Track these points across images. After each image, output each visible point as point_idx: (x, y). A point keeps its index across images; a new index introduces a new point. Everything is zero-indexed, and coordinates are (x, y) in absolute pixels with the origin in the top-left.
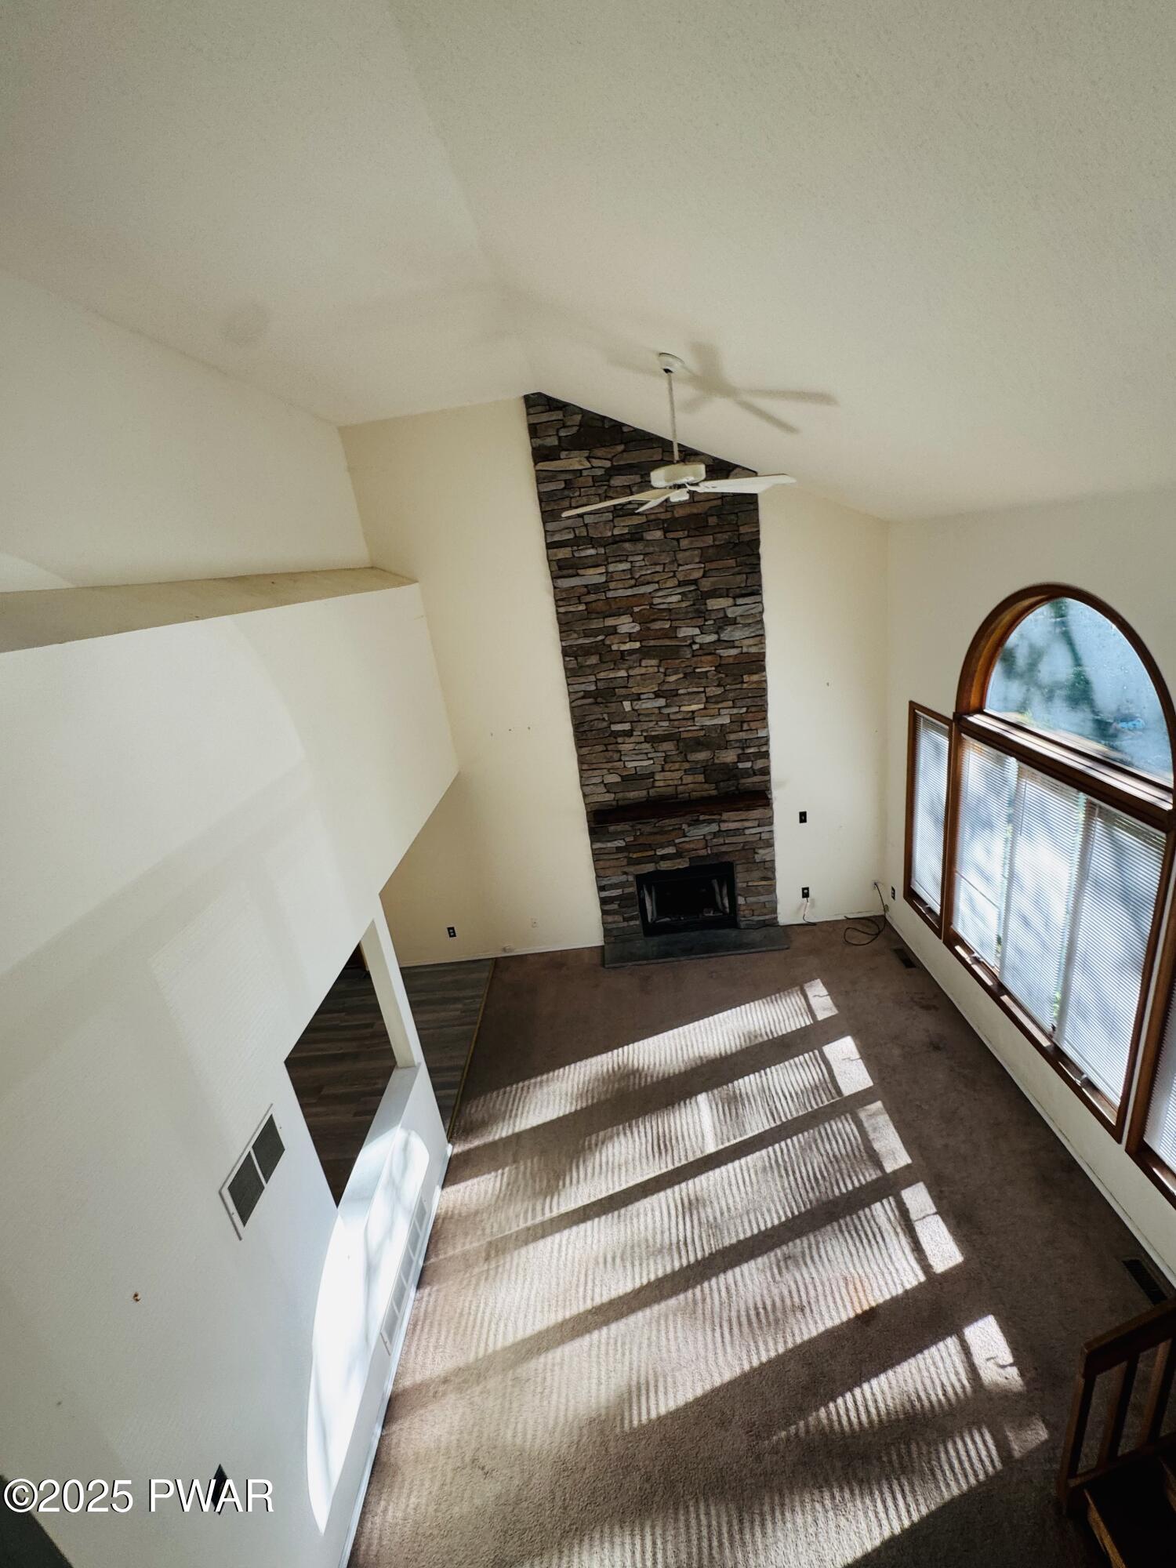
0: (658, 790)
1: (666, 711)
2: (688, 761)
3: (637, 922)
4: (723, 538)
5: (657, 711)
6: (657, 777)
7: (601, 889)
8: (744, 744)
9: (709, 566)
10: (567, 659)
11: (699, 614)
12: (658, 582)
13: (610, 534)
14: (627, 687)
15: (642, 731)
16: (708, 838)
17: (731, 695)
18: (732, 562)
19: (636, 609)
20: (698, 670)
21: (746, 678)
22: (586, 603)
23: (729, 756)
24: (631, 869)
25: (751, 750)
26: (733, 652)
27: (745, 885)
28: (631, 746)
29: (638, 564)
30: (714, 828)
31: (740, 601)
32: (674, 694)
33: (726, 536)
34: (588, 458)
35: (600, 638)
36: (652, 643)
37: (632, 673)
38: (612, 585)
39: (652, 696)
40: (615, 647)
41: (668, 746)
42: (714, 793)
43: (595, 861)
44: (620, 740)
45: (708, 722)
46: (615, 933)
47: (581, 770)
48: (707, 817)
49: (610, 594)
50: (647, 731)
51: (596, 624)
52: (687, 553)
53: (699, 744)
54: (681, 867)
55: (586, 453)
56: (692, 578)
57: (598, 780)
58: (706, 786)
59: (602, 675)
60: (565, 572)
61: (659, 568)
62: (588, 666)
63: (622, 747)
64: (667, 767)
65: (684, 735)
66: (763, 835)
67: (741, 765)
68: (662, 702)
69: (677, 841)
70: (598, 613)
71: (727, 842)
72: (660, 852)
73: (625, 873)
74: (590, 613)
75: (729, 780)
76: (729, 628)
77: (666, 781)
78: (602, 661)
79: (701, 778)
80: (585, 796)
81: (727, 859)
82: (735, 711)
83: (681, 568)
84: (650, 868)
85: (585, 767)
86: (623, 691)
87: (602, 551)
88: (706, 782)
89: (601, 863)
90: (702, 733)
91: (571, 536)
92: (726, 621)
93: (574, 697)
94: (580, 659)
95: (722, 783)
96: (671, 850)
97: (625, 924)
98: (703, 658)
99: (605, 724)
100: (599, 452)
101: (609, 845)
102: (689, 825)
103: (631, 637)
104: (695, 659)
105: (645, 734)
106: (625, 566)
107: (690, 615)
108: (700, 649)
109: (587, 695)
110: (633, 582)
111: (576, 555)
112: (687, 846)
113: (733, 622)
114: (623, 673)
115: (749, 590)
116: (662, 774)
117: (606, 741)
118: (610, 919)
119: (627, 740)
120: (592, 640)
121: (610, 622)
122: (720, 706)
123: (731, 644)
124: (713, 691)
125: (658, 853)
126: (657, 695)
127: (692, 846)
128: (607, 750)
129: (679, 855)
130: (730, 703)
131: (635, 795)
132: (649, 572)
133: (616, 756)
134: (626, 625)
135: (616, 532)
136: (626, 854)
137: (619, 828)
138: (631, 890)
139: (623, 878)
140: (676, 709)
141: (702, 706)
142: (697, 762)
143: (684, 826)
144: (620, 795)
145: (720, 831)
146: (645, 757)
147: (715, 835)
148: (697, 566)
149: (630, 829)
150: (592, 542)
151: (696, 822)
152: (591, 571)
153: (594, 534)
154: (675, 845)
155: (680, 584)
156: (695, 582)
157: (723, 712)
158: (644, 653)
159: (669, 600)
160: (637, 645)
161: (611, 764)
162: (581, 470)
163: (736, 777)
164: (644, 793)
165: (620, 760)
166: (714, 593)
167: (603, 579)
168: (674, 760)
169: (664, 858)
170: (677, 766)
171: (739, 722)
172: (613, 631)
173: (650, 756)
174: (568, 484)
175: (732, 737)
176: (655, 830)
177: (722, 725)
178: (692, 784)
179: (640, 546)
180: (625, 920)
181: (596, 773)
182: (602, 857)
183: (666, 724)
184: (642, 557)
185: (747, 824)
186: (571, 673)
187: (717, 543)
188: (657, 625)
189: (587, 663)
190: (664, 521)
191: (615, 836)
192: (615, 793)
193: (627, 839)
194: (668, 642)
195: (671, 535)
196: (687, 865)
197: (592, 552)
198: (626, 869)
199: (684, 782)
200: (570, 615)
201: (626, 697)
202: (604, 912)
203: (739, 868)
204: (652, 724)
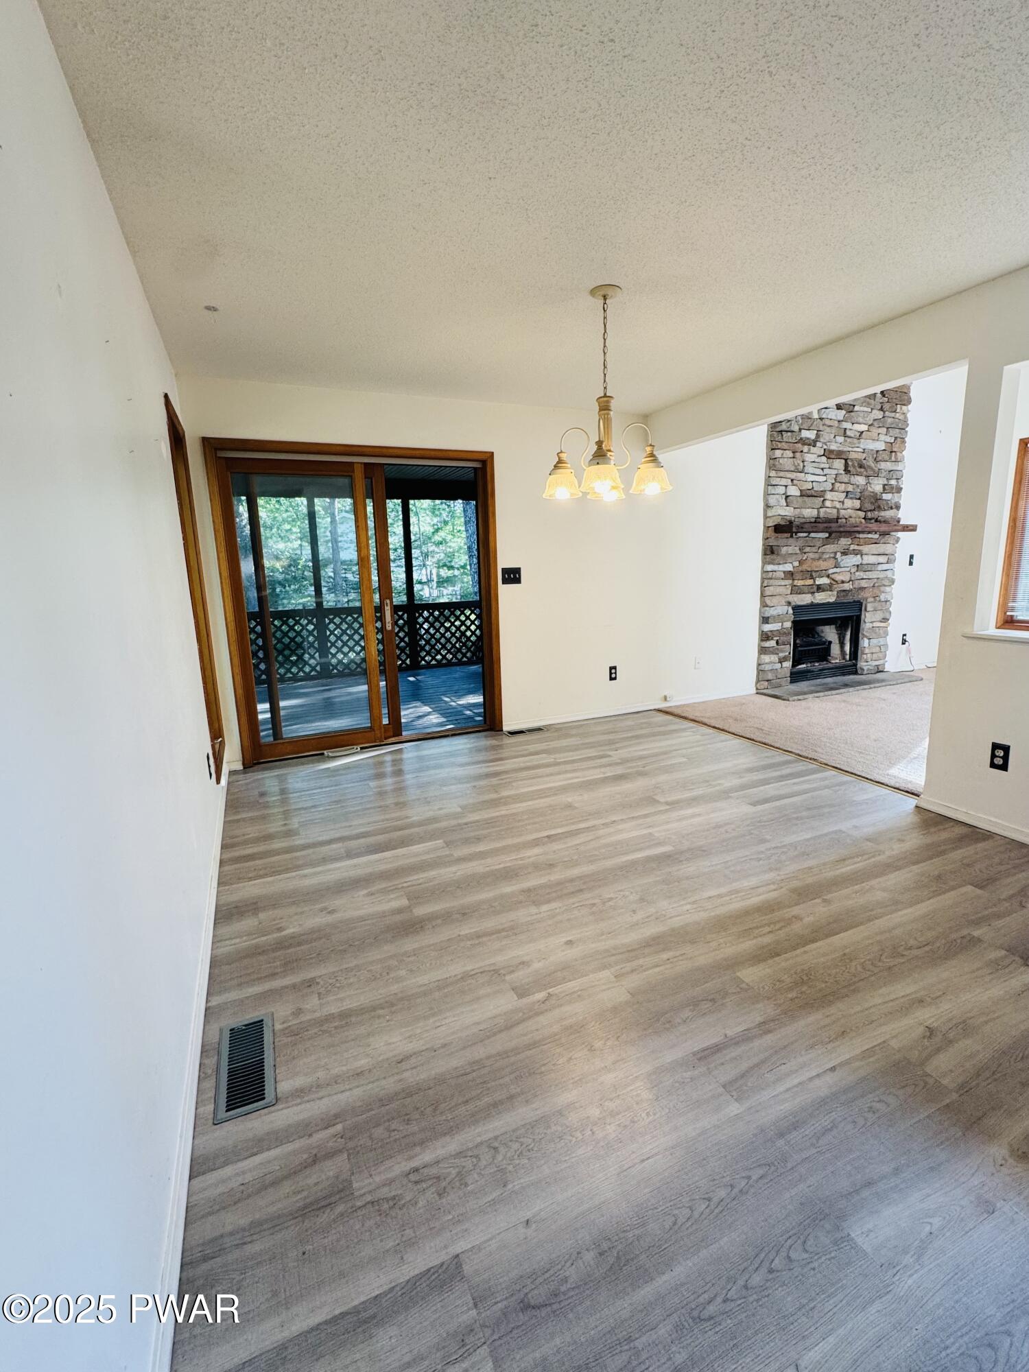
0: (827, 509)
1: (843, 425)
2: (850, 483)
6: (829, 496)
8: (889, 475)
15: (823, 443)
16: (853, 570)
17: (888, 422)
21: (898, 408)
23: (877, 486)
24: (792, 599)
25: (893, 482)
27: (871, 625)
28: (813, 458)
30: (858, 559)
32: (851, 409)
41: (839, 464)
43: (762, 586)
44: (806, 448)
45: (869, 446)
46: (770, 676)
47: (767, 477)
48: (855, 547)
50: (826, 443)
53: (860, 467)
54: (830, 601)
57: (780, 490)
58: (859, 513)
63: (807, 457)
64: (835, 487)
65: (852, 455)
66: (889, 572)
69: (831, 571)
71: (864, 577)
72: (818, 581)
73: (787, 603)
75: (873, 510)
77: (833, 502)
79: (857, 504)
80: (765, 507)
82: (888, 439)
84: (806, 599)
85: (773, 474)
88: (859, 509)
89: (767, 589)
90: (864, 456)
95: (869, 513)
96: (825, 580)
97: (779, 665)
101: (778, 568)
102: (842, 554)
105: (825, 446)
112: (838, 578)
116: (831, 493)
117: (795, 447)
119: (811, 450)
122: (879, 430)
124: (877, 414)
125: (816, 583)
127: (841, 578)
128: (794, 458)
129: (830, 588)
130: (885, 430)
131: (809, 512)
133: (800, 466)
136: (791, 581)
137: (790, 550)
138: (789, 624)
139: (783, 609)
140: (851, 426)
141: (867, 428)
142: (857, 486)
144: (796, 511)
145: (862, 564)
146: (819, 472)
147: (858, 568)
149: (798, 551)
151: (847, 552)
154: (829, 575)
157: (880, 437)
161: (795, 474)
163: (879, 508)
164: (815, 513)
165: (802, 471)
168: (842, 480)
169: (819, 588)
170: (843, 487)
173: (825, 472)
175: (883, 465)
176: (817, 556)
177: (878, 451)
178: (850, 509)
181: (783, 482)
182: (768, 581)
185: (880, 559)
191: (784, 558)
192: (792, 508)
193: (795, 563)
198: (788, 599)
199: (846, 506)
203: (867, 607)
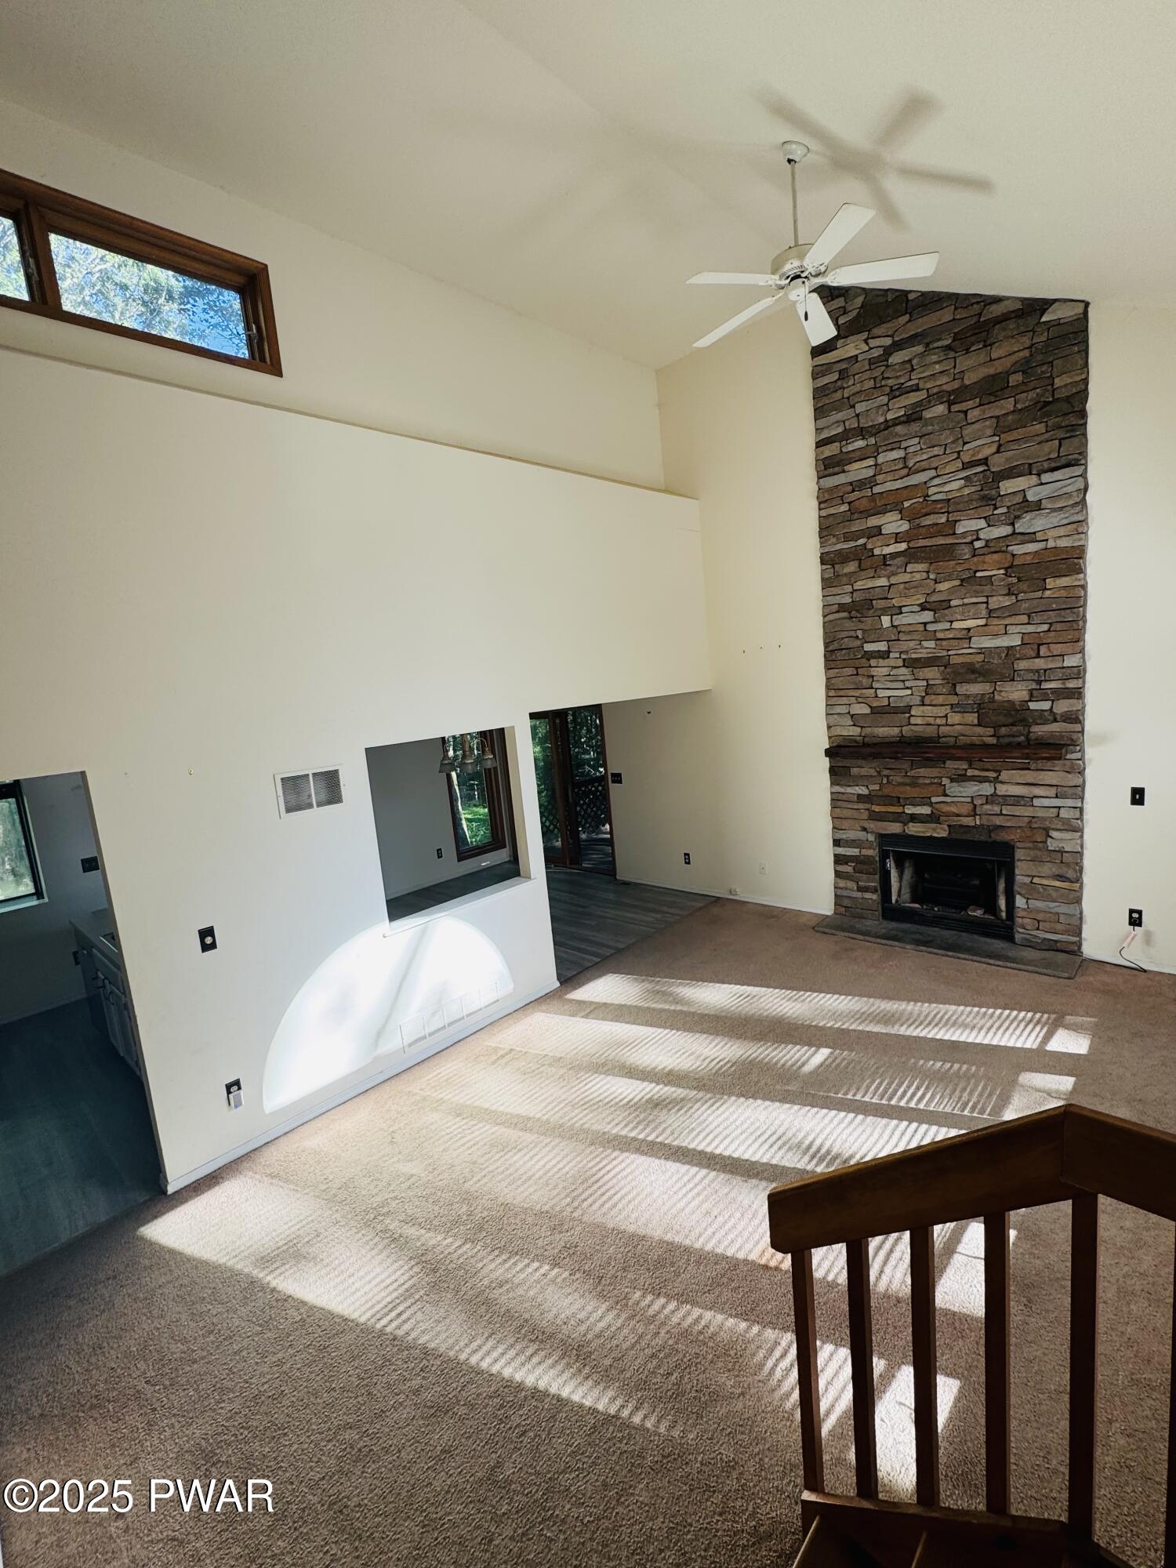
0: (913, 728)
1: (930, 627)
2: (956, 694)
3: (874, 897)
4: (1026, 399)
5: (921, 628)
6: (914, 712)
7: (837, 843)
8: (1040, 676)
9: (1005, 437)
10: (825, 567)
11: (987, 498)
12: (936, 468)
13: (881, 420)
14: (886, 598)
15: (901, 653)
16: (978, 802)
17: (1025, 605)
18: (1041, 428)
19: (906, 504)
20: (979, 574)
21: (1050, 583)
22: (849, 503)
23: (1016, 692)
24: (871, 825)
25: (1053, 685)
26: (1032, 547)
27: (1027, 880)
28: (885, 671)
29: (911, 450)
30: (987, 789)
31: (1046, 478)
32: (945, 605)
33: (1032, 395)
34: (866, 341)
35: (861, 541)
36: (922, 543)
37: (893, 580)
38: (880, 478)
39: (918, 609)
40: (877, 552)
41: (933, 674)
42: (993, 741)
43: (833, 807)
44: (873, 662)
45: (988, 643)
46: (846, 902)
47: (828, 697)
48: (977, 773)
49: (877, 490)
50: (906, 652)
51: (857, 526)
52: (976, 426)
53: (973, 672)
54: (935, 835)
55: (865, 335)
56: (980, 456)
57: (843, 709)
58: (979, 730)
59: (858, 585)
60: (831, 471)
61: (936, 451)
62: (846, 574)
63: (874, 672)
64: (927, 701)
65: (954, 660)
66: (1062, 810)
67: (1032, 706)
68: (927, 616)
69: (934, 800)
70: (861, 512)
71: (1004, 812)
72: (909, 810)
73: (864, 829)
74: (855, 513)
75: (1012, 725)
76: (1028, 516)
77: (923, 719)
78: (861, 569)
79: (973, 718)
80: (829, 727)
81: (1004, 836)
82: (1030, 629)
83: (966, 447)
84: (895, 828)
85: (832, 693)
86: (882, 604)
87: (872, 441)
88: (979, 725)
89: (838, 810)
90: (980, 658)
91: (840, 429)
92: (1027, 506)
93: (827, 611)
94: (837, 567)
95: (1003, 728)
96: (925, 810)
97: (859, 895)
98: (988, 558)
99: (859, 643)
100: (876, 331)
101: (849, 790)
102: (952, 780)
103: (898, 538)
104: (975, 559)
105: (903, 656)
106: (900, 454)
107: (975, 504)
108: (986, 546)
109: (842, 607)
110: (905, 471)
111: (844, 450)
112: (946, 808)
113: (1038, 506)
114: (883, 582)
115: (1063, 461)
116: (921, 708)
117: (857, 663)
118: (842, 883)
119: (882, 662)
120: (853, 544)
121: (873, 521)
122: (1007, 621)
123: (1030, 537)
124: (999, 601)
125: (907, 811)
126: (923, 607)
127: (954, 809)
128: (857, 674)
129: (933, 818)
130: (1024, 619)
131: (886, 731)
132: (925, 457)
133: (865, 682)
134: (893, 523)
135: (890, 416)
136: (868, 806)
137: (864, 771)
138: (870, 852)
139: (862, 835)
140: (947, 625)
141: (982, 622)
142: (968, 696)
143: (945, 781)
144: (868, 731)
145: (994, 795)
146: (901, 685)
147: (990, 799)
148: (989, 440)
149: (875, 774)
150: (862, 433)
151: (960, 778)
152: (856, 466)
153: (865, 423)
154: (931, 804)
155: (966, 466)
156: (985, 461)
157: (1010, 629)
158: (911, 556)
159: (947, 488)
160: (903, 546)
161: (860, 691)
162: (857, 356)
163: (1025, 722)
164: (896, 731)
165: (872, 688)
166: (1010, 473)
167: (871, 472)
168: (939, 691)
169: (913, 818)
170: (940, 699)
171: (1034, 646)
172: (877, 531)
173: (908, 684)
174: (843, 375)
175: (1022, 665)
176: (907, 780)
177: (1009, 648)
178: (960, 725)
179: (915, 427)
180: (860, 889)
181: (845, 700)
182: (840, 803)
183: (932, 644)
184: (917, 439)
185: (1037, 791)
186: (827, 583)
187: (1019, 406)
188: (928, 521)
189: (845, 571)
190: (950, 393)
191: (856, 781)
192: (862, 727)
193: (872, 787)
194: (941, 541)
195: (955, 408)
196: (944, 834)
197: (861, 443)
198: (866, 824)
199: (950, 721)
200: (831, 519)
201: (884, 611)
202: (838, 874)
203: (1019, 854)
204: (912, 644)
